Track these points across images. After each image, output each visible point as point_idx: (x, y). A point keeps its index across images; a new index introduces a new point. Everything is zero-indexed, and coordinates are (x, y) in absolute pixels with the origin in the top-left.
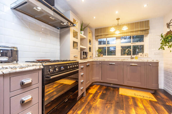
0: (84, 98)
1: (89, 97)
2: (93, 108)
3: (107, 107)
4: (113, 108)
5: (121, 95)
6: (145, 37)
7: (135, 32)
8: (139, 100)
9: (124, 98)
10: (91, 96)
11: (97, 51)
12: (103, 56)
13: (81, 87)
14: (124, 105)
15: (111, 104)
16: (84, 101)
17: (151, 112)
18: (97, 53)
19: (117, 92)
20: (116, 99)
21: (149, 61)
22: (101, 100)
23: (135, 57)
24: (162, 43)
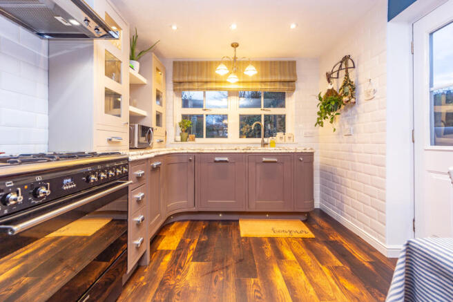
0: (146, 270)
1: (162, 264)
2: (178, 294)
3: (215, 281)
4: (232, 278)
5: (246, 238)
6: (289, 96)
7: (268, 83)
8: (284, 242)
9: (252, 245)
10: (168, 258)
11: (178, 125)
12: (196, 139)
13: (135, 240)
14: (257, 264)
15: (225, 270)
16: (147, 281)
17: (309, 264)
18: (179, 130)
19: (234, 232)
20: (235, 251)
21: (298, 151)
22: (199, 263)
23: (269, 141)
24: (319, 113)
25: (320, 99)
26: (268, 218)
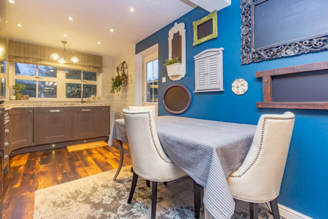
5: (72, 152)
6: (98, 75)
8: (93, 149)
9: (76, 153)
10: (22, 168)
12: (30, 98)
14: (79, 158)
15: (62, 163)
19: (65, 151)
20: (67, 157)
21: (102, 105)
22: (45, 164)
23: (86, 100)
24: (113, 87)
25: (113, 80)
26: (85, 143)
